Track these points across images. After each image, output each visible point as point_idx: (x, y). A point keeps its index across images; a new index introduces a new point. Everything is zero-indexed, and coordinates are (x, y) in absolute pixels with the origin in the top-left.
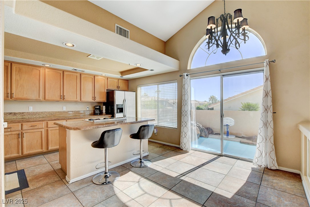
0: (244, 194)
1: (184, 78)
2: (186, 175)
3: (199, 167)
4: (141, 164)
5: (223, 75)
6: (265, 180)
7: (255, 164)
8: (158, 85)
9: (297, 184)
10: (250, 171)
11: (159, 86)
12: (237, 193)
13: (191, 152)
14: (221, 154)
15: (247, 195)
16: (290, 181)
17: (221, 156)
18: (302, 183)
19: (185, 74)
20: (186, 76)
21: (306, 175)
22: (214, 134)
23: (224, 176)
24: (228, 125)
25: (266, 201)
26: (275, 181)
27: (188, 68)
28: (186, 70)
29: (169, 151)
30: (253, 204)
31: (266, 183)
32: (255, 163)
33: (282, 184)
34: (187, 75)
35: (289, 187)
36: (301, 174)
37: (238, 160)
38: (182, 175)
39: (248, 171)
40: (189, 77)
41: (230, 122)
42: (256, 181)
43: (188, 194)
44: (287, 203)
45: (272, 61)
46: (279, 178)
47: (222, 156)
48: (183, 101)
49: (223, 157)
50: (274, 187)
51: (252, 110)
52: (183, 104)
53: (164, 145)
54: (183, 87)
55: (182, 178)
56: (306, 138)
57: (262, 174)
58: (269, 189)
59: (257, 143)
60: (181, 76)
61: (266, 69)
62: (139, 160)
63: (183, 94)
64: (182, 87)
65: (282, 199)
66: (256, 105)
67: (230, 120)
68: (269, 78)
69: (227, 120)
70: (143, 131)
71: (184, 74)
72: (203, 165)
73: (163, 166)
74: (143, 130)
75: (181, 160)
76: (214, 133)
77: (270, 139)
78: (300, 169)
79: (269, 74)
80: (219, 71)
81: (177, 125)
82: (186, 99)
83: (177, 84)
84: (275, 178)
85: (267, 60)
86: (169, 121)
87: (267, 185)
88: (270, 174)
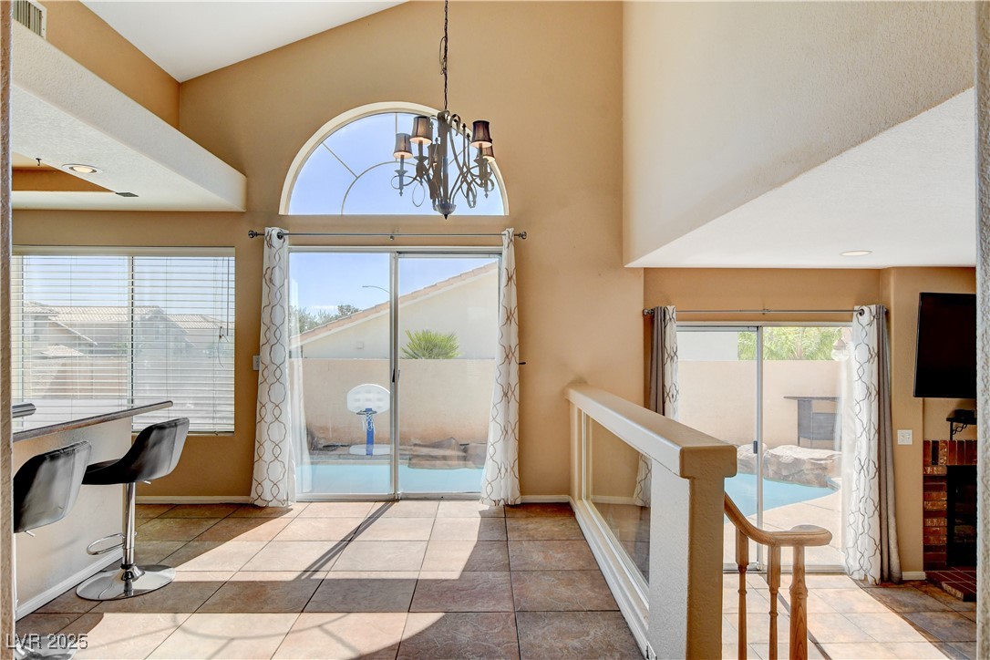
0: (484, 565)
1: (270, 246)
2: (322, 569)
3: (349, 540)
4: (127, 585)
5: (400, 253)
6: (514, 530)
7: (485, 501)
8: (132, 255)
9: (568, 521)
10: (477, 520)
11: (136, 262)
12: (469, 567)
13: (297, 507)
14: (392, 497)
15: (490, 565)
16: (557, 519)
17: (393, 500)
18: (575, 519)
19: (275, 231)
20: (275, 238)
21: (580, 498)
22: (321, 450)
23: (424, 544)
24: (370, 410)
25: (526, 564)
26: (531, 526)
27: (281, 212)
28: (273, 217)
29: (212, 522)
30: (505, 576)
31: (516, 534)
32: (486, 496)
33: (545, 528)
34: (280, 236)
35: (557, 529)
36: (572, 502)
37: (442, 503)
38: (309, 573)
39: (473, 520)
40: (287, 242)
41: (379, 400)
42: (497, 535)
43: (360, 604)
44: (559, 556)
45: (520, 235)
46: (536, 520)
47: (398, 500)
48: (263, 328)
49: (401, 502)
50: (533, 537)
51: (438, 356)
52: (263, 340)
53: (173, 507)
54: (267, 277)
55: (319, 576)
56: (580, 411)
57: (503, 519)
58: (525, 544)
59: (489, 444)
60: (253, 234)
61: (508, 251)
62: (121, 571)
63: (265, 302)
64: (261, 276)
65: (551, 552)
66: (450, 338)
67: (379, 393)
68: (514, 277)
69: (369, 392)
70: (156, 449)
71: (267, 229)
72: (357, 532)
73: (228, 568)
74: (154, 445)
75: (280, 537)
76: (321, 446)
77: (513, 431)
78: (569, 491)
79: (513, 266)
80: (392, 237)
81: (233, 422)
82: (278, 322)
83: (233, 263)
84: (530, 520)
85: (511, 230)
86: (192, 407)
87: (520, 537)
88: (518, 515)
